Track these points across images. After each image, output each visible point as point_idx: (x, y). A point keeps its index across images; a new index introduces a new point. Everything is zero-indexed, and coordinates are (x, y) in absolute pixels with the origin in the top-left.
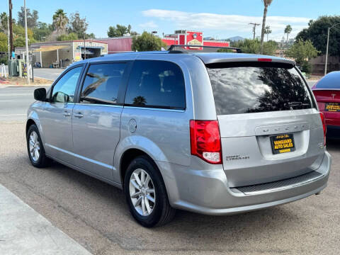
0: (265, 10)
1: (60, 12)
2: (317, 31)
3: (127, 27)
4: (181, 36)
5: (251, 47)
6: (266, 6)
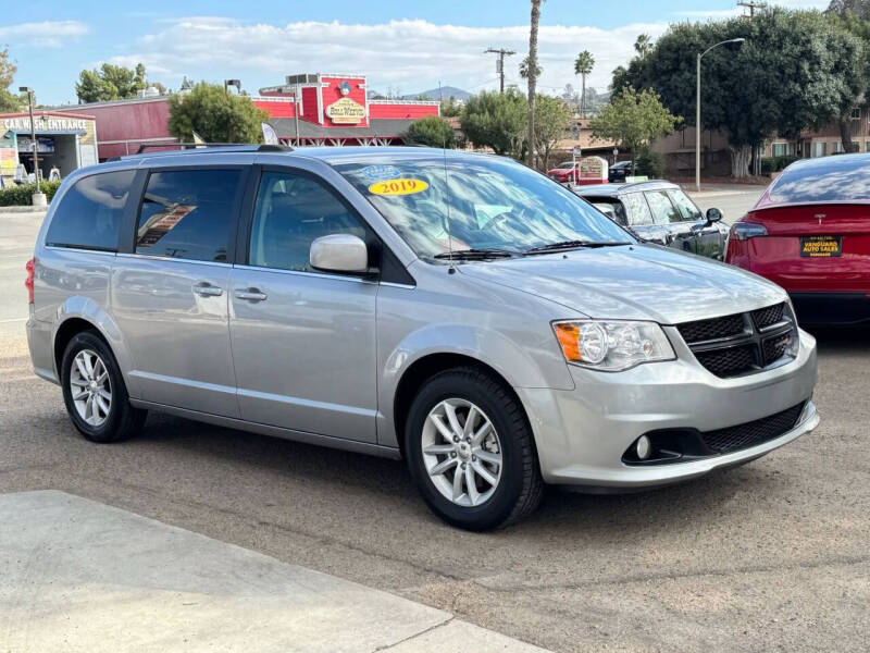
0: (535, 14)
2: (668, 64)
3: (132, 68)
4: (305, 91)
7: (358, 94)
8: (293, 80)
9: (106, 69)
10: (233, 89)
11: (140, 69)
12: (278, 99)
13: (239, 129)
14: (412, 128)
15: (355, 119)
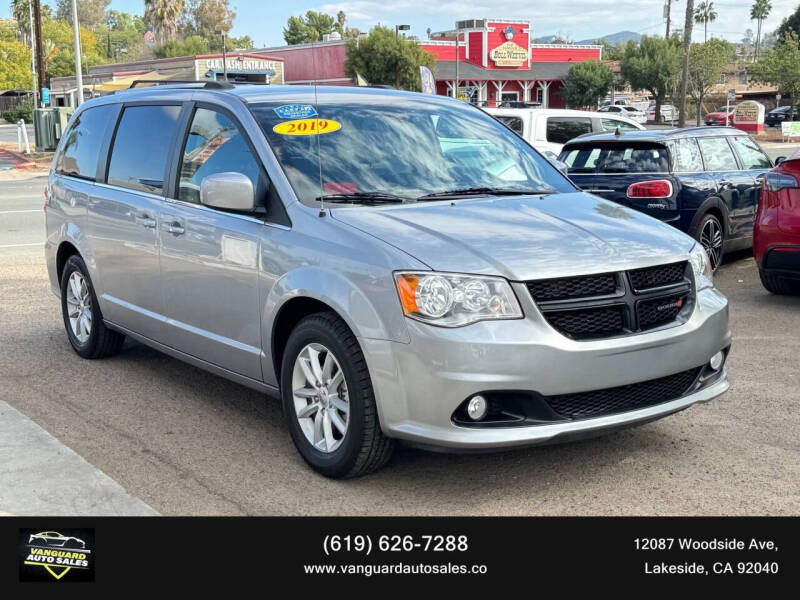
3: (334, 16)
4: (472, 36)
5: (658, 58)
7: (521, 39)
8: (462, 25)
9: (311, 15)
11: (341, 15)
12: (446, 43)
13: (406, 72)
14: (571, 72)
15: (518, 62)
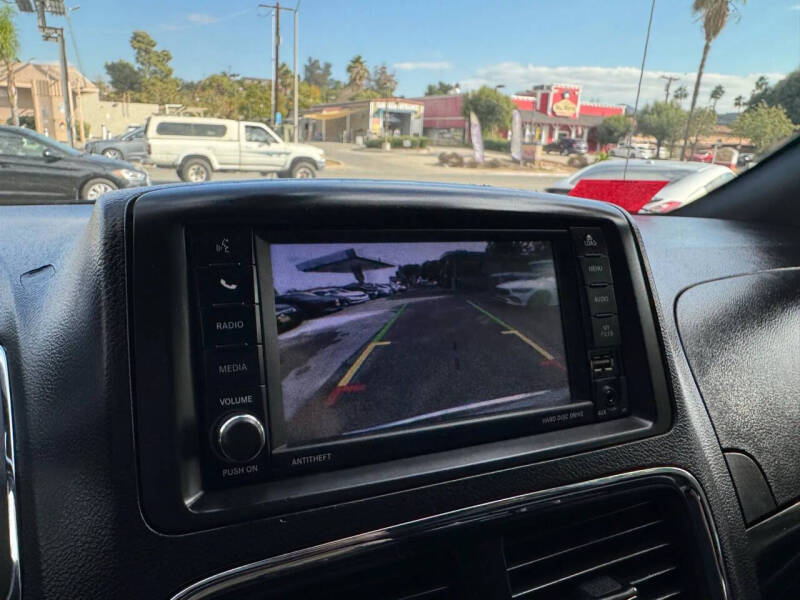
0: (707, 48)
1: (357, 61)
4: (542, 95)
6: (708, 38)
7: (574, 98)
8: (536, 88)
9: (441, 84)
10: (500, 90)
13: (500, 114)
14: (605, 121)
